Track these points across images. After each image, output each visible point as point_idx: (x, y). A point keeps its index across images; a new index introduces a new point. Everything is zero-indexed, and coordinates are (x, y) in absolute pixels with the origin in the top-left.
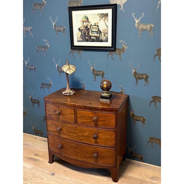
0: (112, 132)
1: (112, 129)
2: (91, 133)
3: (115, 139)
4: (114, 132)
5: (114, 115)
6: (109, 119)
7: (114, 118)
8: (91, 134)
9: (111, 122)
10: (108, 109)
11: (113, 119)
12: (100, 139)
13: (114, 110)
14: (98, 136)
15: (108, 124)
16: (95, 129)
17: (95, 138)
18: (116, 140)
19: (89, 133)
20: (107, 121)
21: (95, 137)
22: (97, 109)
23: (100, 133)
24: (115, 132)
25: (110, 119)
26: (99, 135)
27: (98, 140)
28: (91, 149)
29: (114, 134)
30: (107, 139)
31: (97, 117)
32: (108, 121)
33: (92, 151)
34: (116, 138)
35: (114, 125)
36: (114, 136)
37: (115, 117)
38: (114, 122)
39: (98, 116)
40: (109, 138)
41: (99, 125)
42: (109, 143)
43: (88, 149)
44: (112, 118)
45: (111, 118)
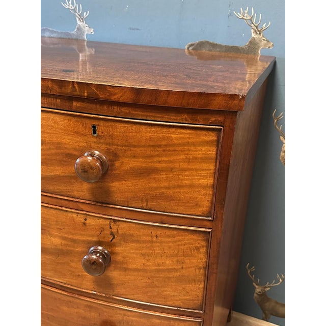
0: (193, 237)
1: (192, 221)
2: (75, 237)
3: (202, 278)
4: (200, 242)
5: (208, 143)
6: (177, 165)
7: (204, 160)
8: (73, 241)
9: (188, 182)
10: (172, 102)
11: (205, 166)
12: (126, 270)
13: (216, 105)
14: (112, 253)
15: (171, 192)
16: (96, 221)
17: (91, 266)
18: (207, 280)
19: (64, 238)
20: (163, 175)
21: (94, 263)
22: (102, 102)
23: (126, 238)
24: (207, 241)
25: (184, 165)
26: (118, 249)
27: (114, 274)
28: (82, 311)
29: (203, 250)
30: (158, 271)
31: (107, 152)
32: (169, 175)
33: (84, 318)
34: (208, 269)
35: (205, 200)
36: (200, 259)
37: (212, 151)
38: (205, 187)
39: (112, 148)
40: (169, 270)
41: (117, 197)
42: (168, 291)
43: (65, 308)
44: (195, 159)
45: (189, 161)
